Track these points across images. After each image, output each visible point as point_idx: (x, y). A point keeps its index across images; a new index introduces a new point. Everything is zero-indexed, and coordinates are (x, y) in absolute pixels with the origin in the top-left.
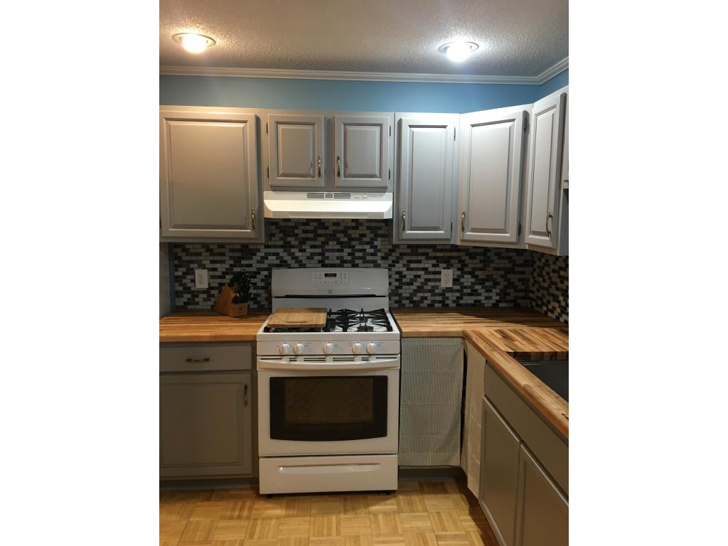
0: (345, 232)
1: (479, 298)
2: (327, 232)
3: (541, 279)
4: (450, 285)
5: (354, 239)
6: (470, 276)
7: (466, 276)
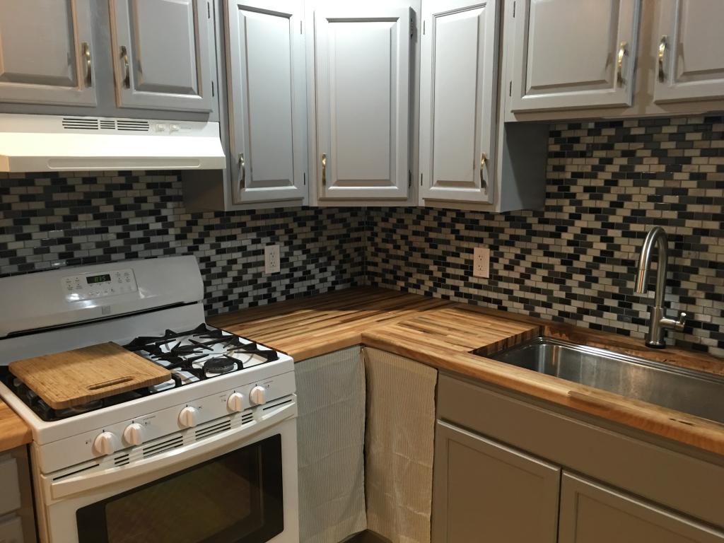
0: (107, 195)
1: (313, 282)
2: (72, 196)
3: (390, 246)
4: (277, 269)
5: (125, 208)
6: (300, 252)
7: (295, 253)
